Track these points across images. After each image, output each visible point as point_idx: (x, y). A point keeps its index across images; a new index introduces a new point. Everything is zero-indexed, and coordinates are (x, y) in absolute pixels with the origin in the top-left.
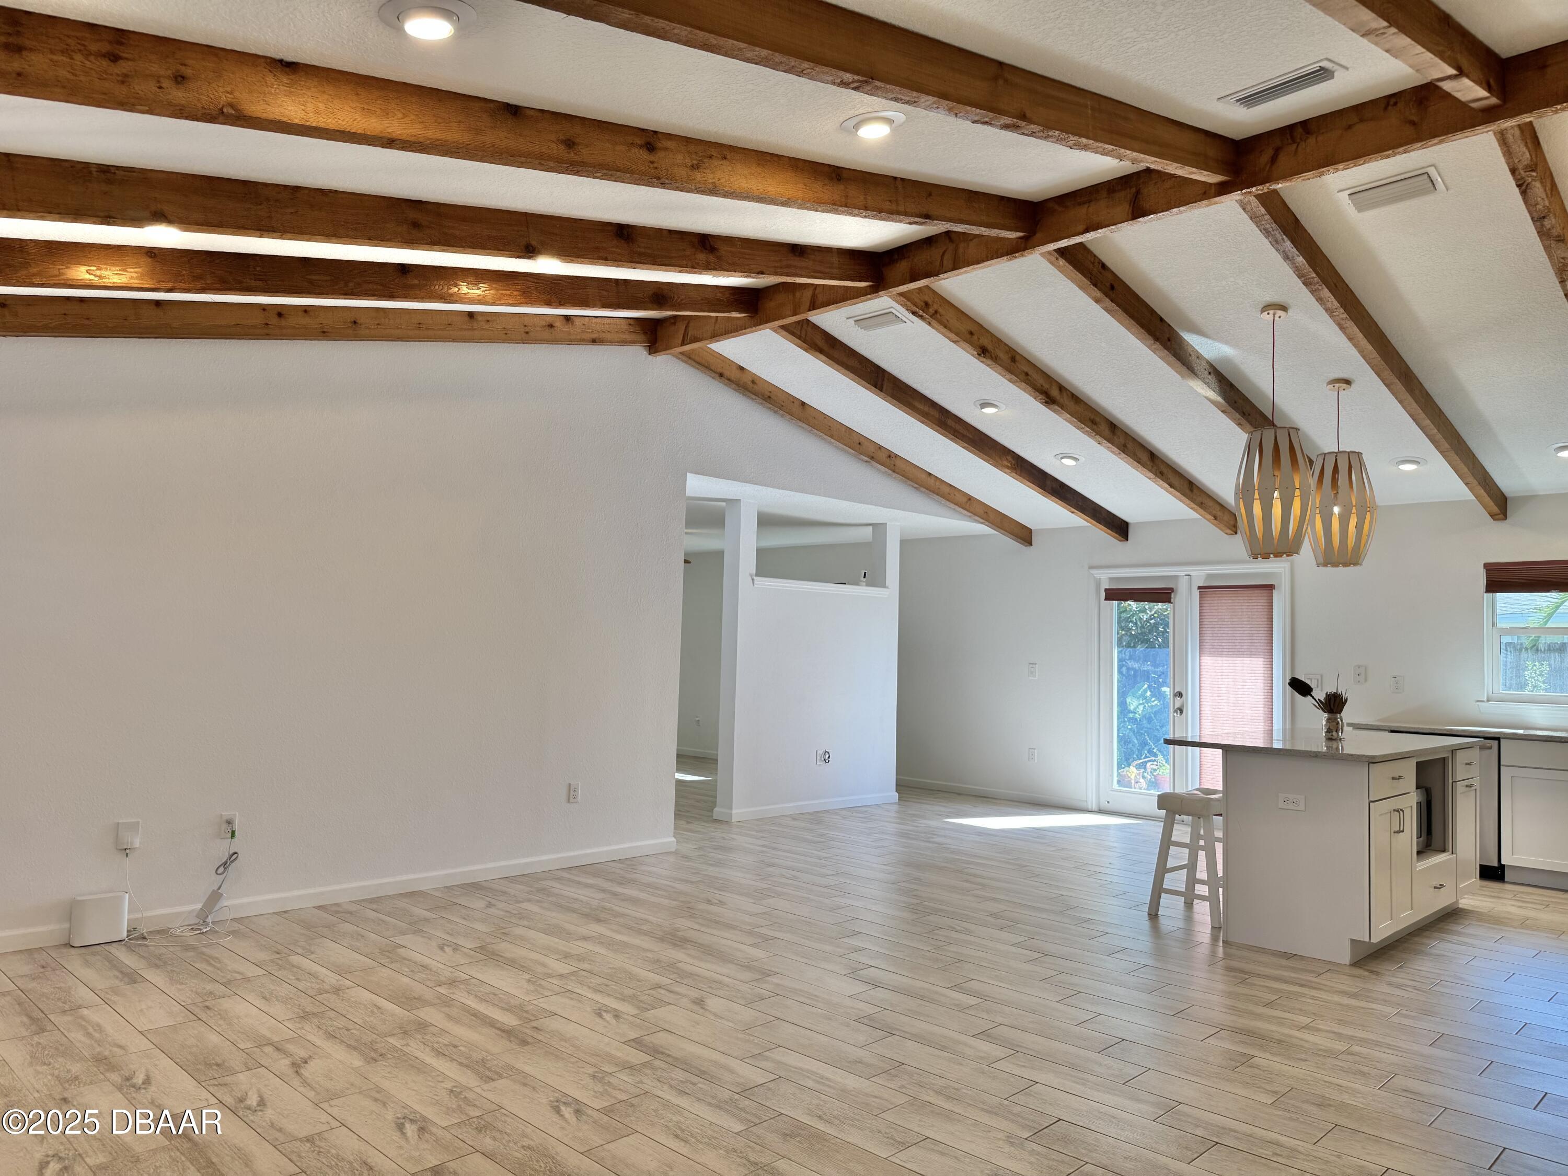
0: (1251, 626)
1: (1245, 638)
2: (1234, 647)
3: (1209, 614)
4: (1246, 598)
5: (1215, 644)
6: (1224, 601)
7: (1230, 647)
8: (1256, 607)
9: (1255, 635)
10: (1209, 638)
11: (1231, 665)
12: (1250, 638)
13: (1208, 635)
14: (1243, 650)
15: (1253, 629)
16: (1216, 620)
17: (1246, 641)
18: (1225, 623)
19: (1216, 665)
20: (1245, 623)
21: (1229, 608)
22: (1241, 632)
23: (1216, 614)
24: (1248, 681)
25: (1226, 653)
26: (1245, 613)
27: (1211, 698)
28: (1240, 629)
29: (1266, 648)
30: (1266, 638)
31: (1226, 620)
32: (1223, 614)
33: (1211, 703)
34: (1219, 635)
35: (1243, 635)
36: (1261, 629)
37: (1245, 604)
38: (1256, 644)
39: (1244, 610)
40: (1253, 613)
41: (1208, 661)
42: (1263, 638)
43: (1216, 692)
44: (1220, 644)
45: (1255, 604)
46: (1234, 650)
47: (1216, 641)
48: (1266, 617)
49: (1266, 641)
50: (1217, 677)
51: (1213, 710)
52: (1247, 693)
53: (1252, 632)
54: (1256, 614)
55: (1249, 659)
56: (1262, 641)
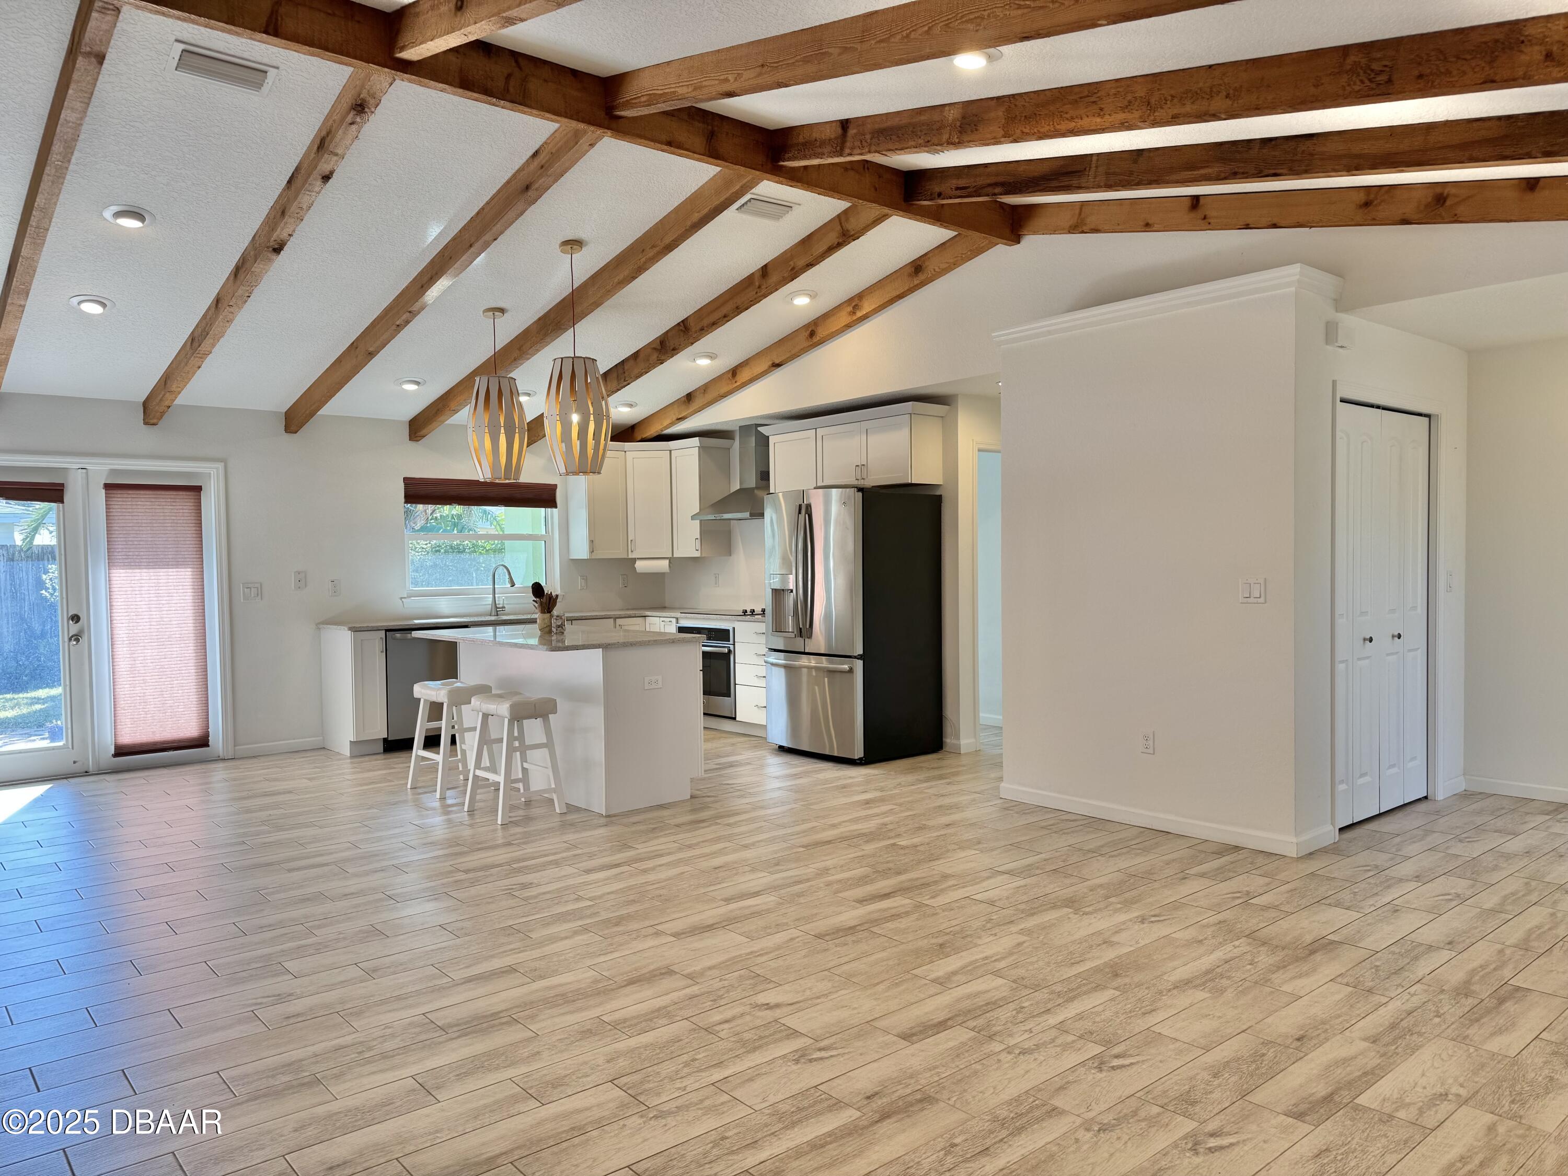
0: (177, 532)
1: (169, 546)
2: (156, 557)
3: (121, 518)
4: (169, 500)
5: (131, 554)
6: (139, 503)
7: (151, 557)
8: (181, 511)
9: (182, 542)
10: (120, 547)
11: (153, 577)
12: (176, 546)
13: (120, 543)
14: (168, 560)
15: (179, 535)
16: (131, 525)
17: (171, 550)
18: (143, 528)
19: (133, 578)
20: (169, 528)
21: (147, 510)
22: (164, 539)
23: (130, 518)
24: (175, 595)
25: (145, 564)
26: (168, 518)
27: (127, 618)
28: (163, 536)
29: (195, 556)
30: (194, 546)
31: (144, 525)
32: (140, 518)
33: (127, 625)
34: (136, 543)
35: (166, 543)
36: (188, 535)
37: (167, 507)
38: (183, 553)
39: (167, 514)
40: (178, 518)
41: (120, 576)
42: (191, 546)
43: (134, 610)
44: (137, 553)
45: (181, 507)
46: (155, 560)
47: (132, 550)
48: (193, 522)
49: (195, 549)
50: (134, 592)
51: (131, 632)
52: (174, 609)
53: (179, 539)
54: (182, 518)
55: (174, 570)
56: (190, 549)
